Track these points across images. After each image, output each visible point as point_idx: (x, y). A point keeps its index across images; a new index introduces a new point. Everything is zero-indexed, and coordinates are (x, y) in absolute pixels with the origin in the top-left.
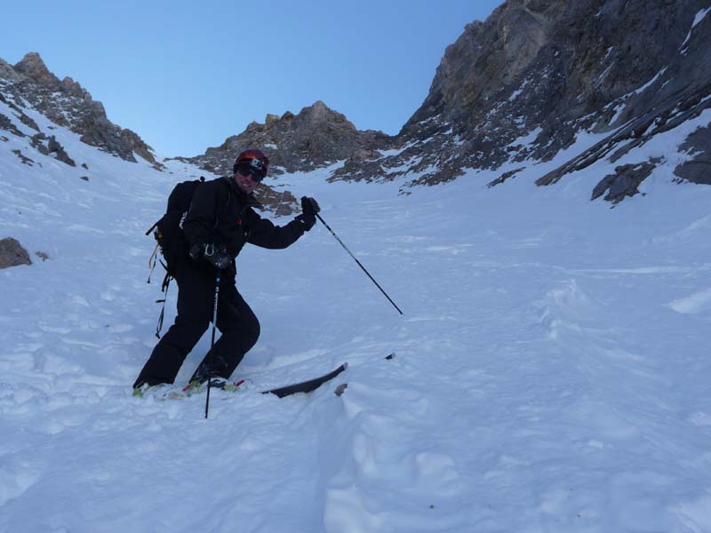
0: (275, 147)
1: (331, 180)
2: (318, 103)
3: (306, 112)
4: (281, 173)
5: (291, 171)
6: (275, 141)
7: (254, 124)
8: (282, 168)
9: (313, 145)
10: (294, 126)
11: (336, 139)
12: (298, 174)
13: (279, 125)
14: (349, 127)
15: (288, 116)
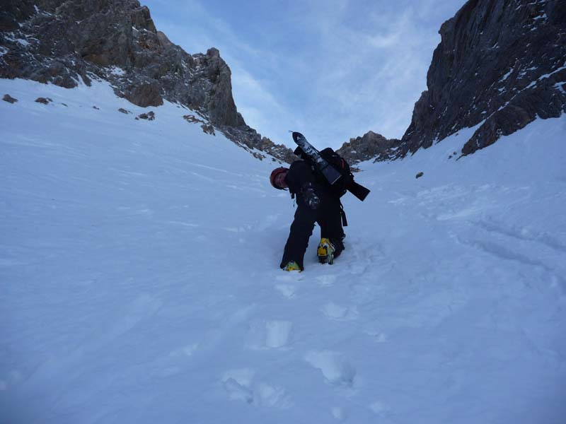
0: (355, 152)
1: (374, 162)
2: (370, 132)
3: (365, 136)
4: (358, 162)
5: (362, 161)
6: (355, 149)
7: (345, 143)
8: (358, 160)
9: (370, 150)
10: (362, 142)
11: (378, 145)
12: (365, 161)
13: (355, 142)
14: (384, 139)
15: (359, 138)
